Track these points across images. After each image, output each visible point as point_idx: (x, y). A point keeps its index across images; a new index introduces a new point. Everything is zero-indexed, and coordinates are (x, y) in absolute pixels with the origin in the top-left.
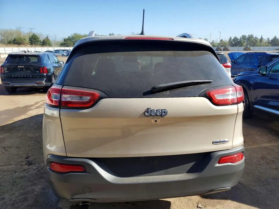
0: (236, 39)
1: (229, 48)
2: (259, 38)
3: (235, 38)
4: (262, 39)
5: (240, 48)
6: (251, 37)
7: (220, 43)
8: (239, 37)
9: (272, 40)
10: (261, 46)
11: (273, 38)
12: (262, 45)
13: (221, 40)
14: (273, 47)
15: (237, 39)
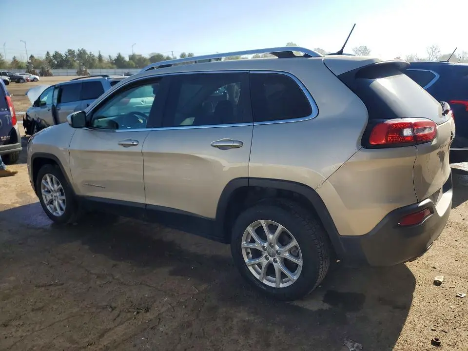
0: (57, 55)
1: (51, 71)
2: (96, 55)
3: (57, 53)
4: (100, 57)
5: (69, 71)
6: (82, 53)
7: (30, 61)
8: (63, 52)
9: (115, 60)
10: (102, 68)
11: (117, 56)
12: (104, 67)
13: (29, 56)
14: (120, 70)
15: (61, 55)
